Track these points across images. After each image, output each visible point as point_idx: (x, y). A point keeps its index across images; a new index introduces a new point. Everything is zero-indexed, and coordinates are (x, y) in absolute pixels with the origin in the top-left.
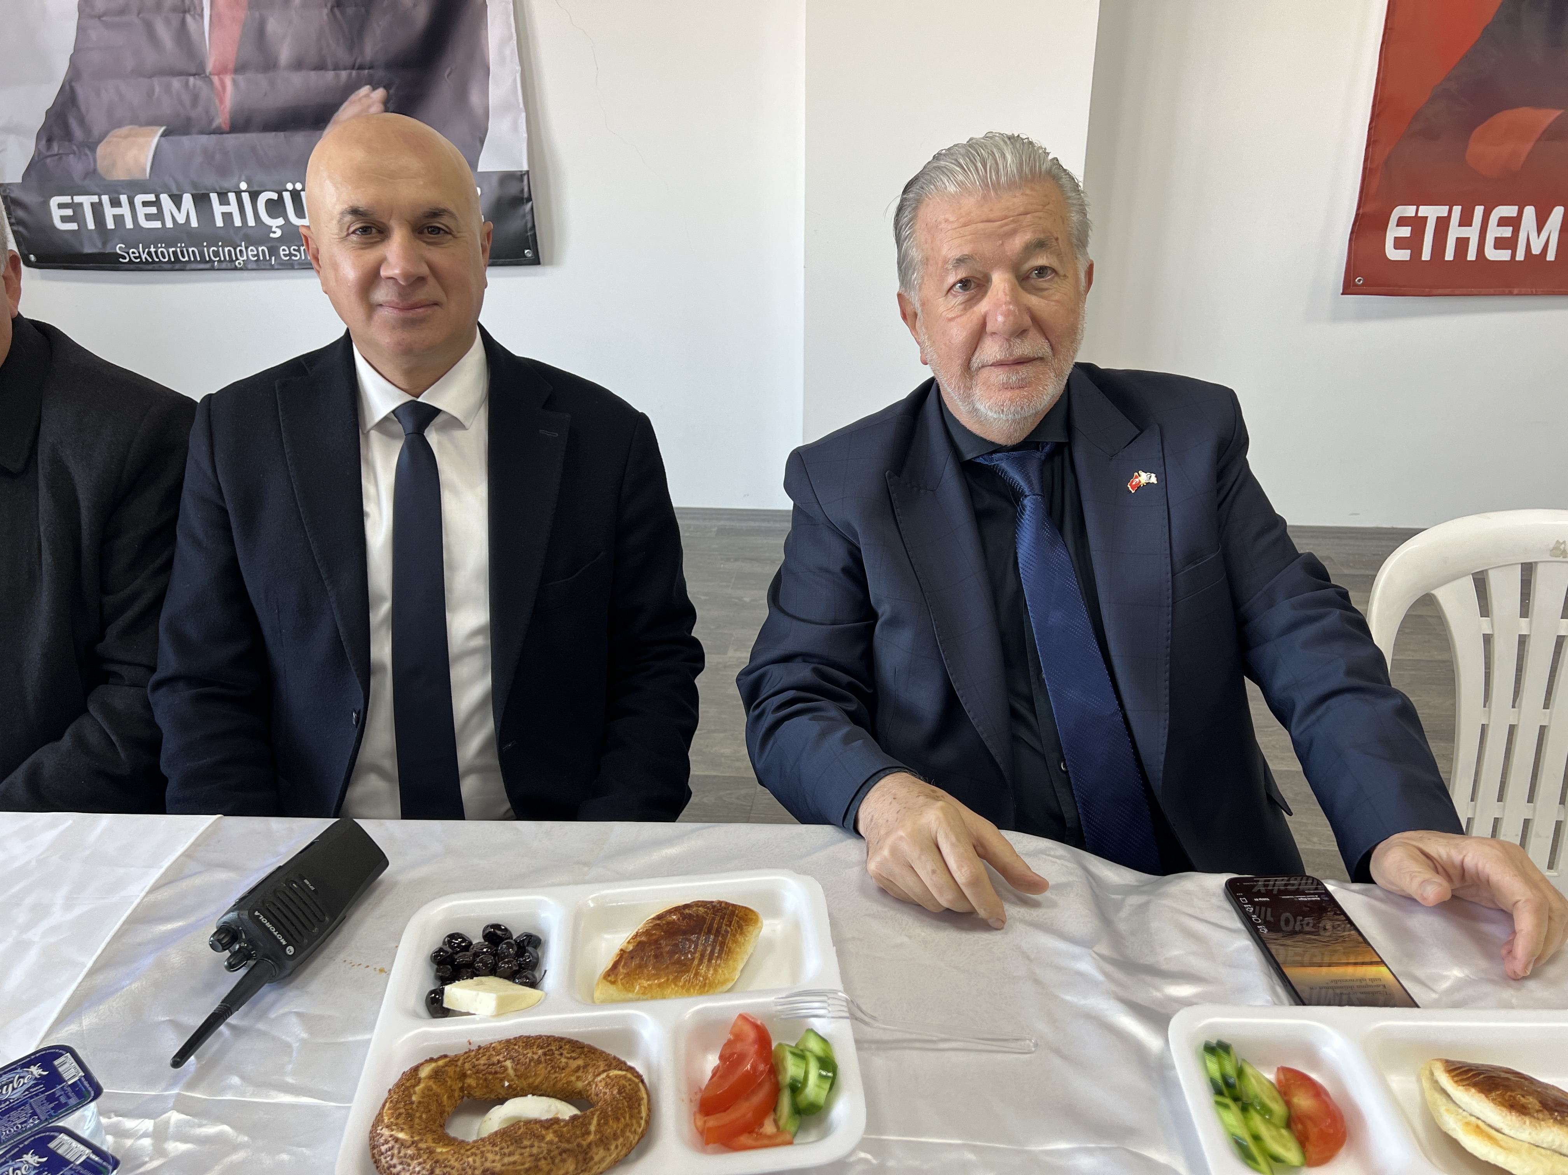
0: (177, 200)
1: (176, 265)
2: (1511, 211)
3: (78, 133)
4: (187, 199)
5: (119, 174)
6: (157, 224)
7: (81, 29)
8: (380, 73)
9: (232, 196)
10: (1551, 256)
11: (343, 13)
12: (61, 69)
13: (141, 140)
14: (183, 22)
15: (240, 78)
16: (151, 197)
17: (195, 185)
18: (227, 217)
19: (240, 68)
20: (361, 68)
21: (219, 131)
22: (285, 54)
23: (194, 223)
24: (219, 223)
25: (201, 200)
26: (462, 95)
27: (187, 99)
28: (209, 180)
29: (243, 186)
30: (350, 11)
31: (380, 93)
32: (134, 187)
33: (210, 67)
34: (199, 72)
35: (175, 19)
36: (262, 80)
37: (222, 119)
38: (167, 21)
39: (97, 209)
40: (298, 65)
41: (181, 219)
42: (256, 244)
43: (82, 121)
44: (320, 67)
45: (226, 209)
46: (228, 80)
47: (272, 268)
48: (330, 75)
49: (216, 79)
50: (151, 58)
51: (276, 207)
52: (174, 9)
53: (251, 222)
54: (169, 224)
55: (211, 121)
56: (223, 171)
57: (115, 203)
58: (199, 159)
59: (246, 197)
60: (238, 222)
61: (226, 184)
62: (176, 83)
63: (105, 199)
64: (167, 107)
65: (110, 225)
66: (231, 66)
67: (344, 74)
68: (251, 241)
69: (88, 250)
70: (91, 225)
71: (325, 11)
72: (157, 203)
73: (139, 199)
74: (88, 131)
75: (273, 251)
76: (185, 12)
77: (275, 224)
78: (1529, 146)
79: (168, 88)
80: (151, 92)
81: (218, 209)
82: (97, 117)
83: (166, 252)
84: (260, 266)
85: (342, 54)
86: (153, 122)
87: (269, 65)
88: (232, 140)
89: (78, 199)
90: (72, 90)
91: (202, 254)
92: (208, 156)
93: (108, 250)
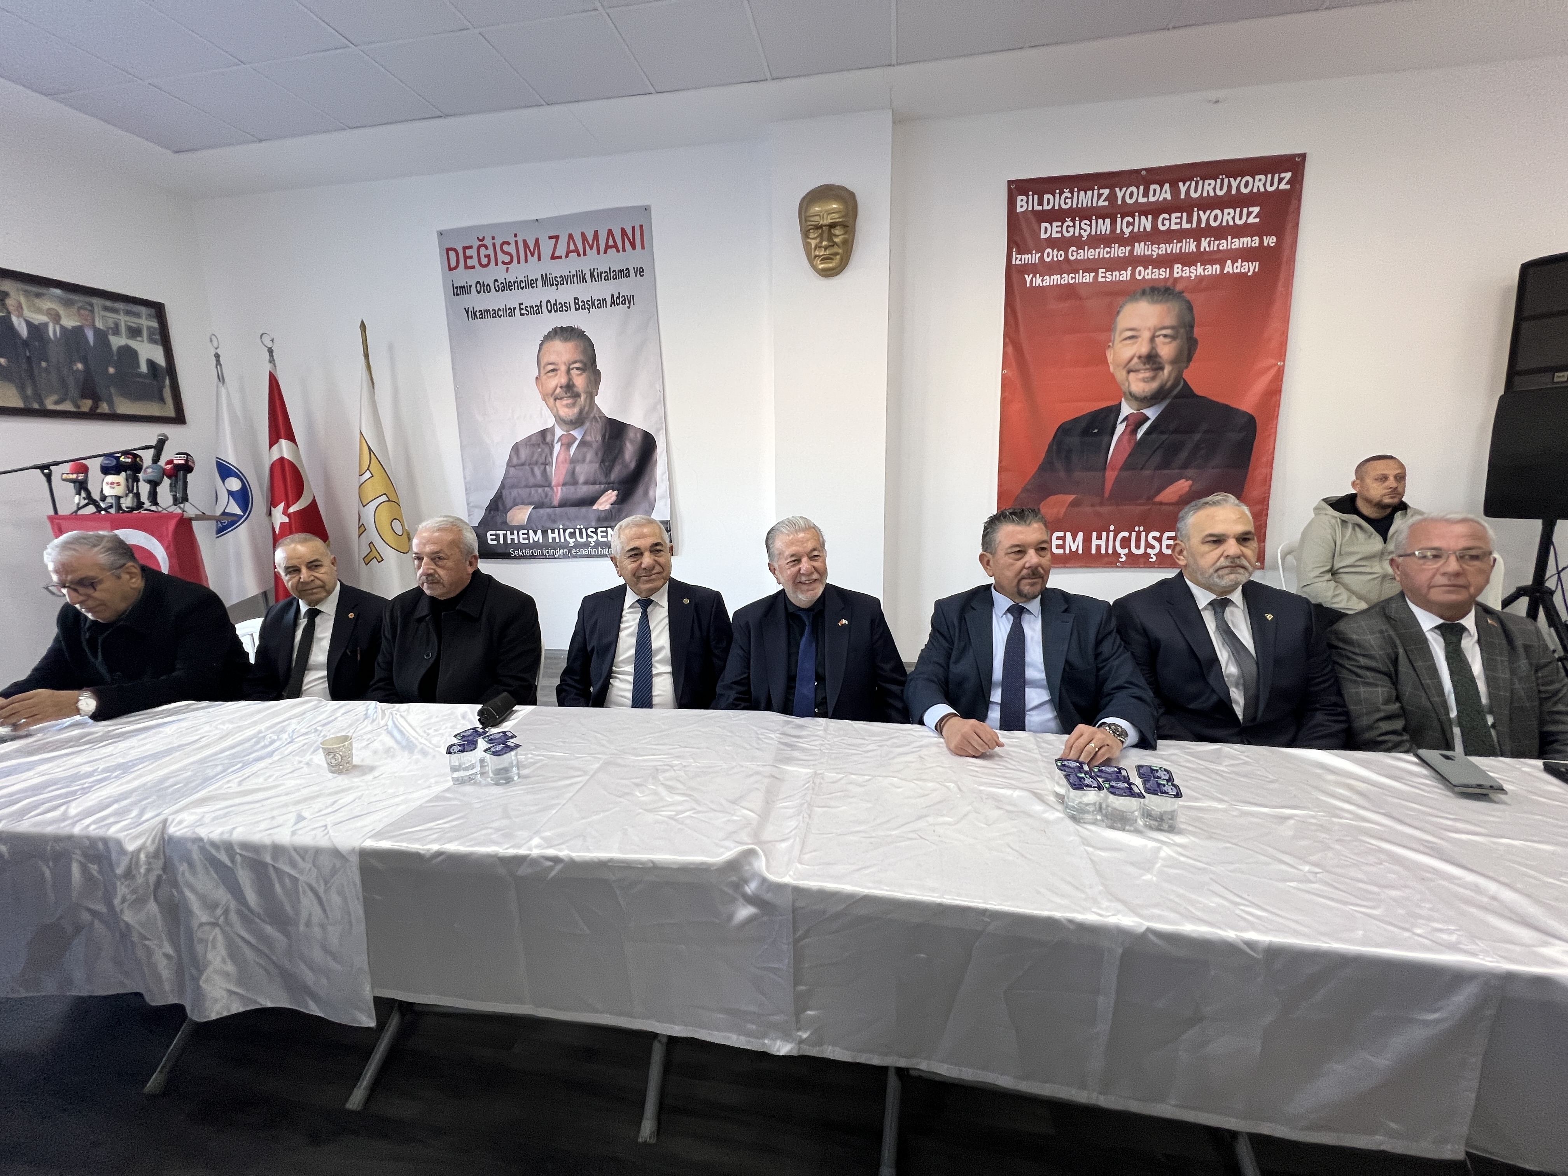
0: (535, 532)
1: (532, 557)
2: (1061, 534)
3: (501, 507)
4: (539, 532)
5: (515, 523)
6: (527, 542)
7: (507, 471)
8: (616, 486)
9: (556, 531)
10: (1080, 552)
11: (604, 465)
12: (498, 485)
13: (525, 510)
14: (545, 468)
15: (564, 488)
16: (526, 531)
17: (543, 527)
18: (554, 538)
19: (564, 484)
20: (609, 483)
21: (554, 507)
22: (581, 479)
23: (541, 541)
24: (550, 541)
25: (545, 532)
26: (646, 493)
27: (543, 495)
28: (548, 524)
29: (561, 527)
30: (607, 464)
31: (616, 492)
32: (519, 528)
33: (553, 484)
34: (549, 486)
35: (542, 467)
36: (572, 488)
37: (556, 502)
38: (539, 468)
39: (505, 536)
40: (586, 483)
41: (536, 540)
42: (563, 549)
43: (503, 504)
44: (594, 483)
45: (554, 535)
46: (559, 488)
47: (569, 558)
48: (597, 486)
49: (555, 488)
50: (532, 481)
51: (572, 535)
52: (542, 464)
53: (562, 540)
54: (531, 541)
55: (551, 503)
56: (554, 521)
57: (512, 534)
58: (545, 518)
59: (561, 531)
60: (557, 540)
61: (555, 526)
62: (540, 490)
63: (508, 532)
64: (536, 499)
65: (509, 542)
66: (561, 483)
67: (603, 486)
68: (562, 548)
69: (500, 551)
70: (502, 542)
71: (597, 465)
72: (528, 534)
73: (521, 532)
74: (505, 508)
75: (570, 551)
76: (546, 465)
77: (571, 541)
78: (1063, 510)
79: (537, 491)
80: (530, 494)
81: (550, 535)
82: (509, 502)
83: (528, 552)
84: (564, 556)
85: (603, 480)
86: (531, 504)
87: (575, 483)
88: (558, 510)
89: (498, 532)
90: (501, 493)
91: (542, 552)
92: (549, 515)
93: (507, 551)
